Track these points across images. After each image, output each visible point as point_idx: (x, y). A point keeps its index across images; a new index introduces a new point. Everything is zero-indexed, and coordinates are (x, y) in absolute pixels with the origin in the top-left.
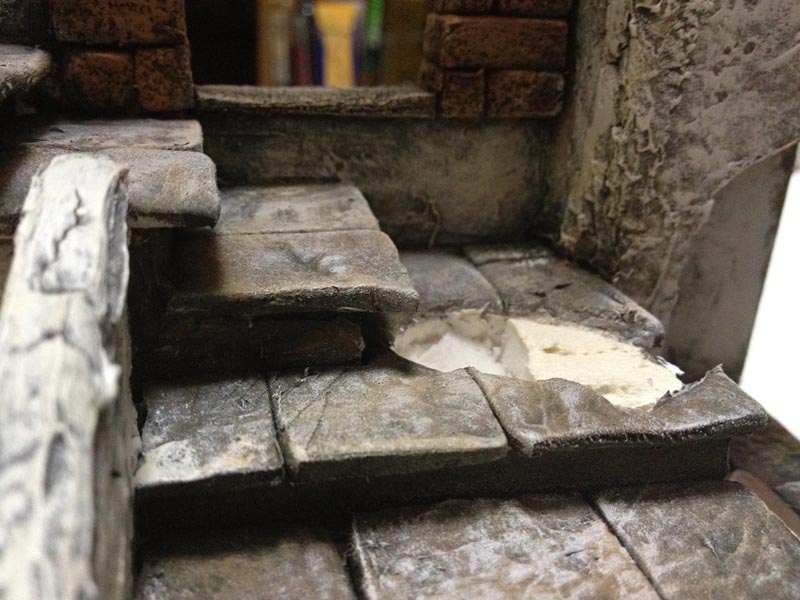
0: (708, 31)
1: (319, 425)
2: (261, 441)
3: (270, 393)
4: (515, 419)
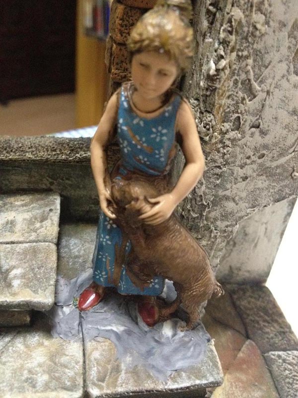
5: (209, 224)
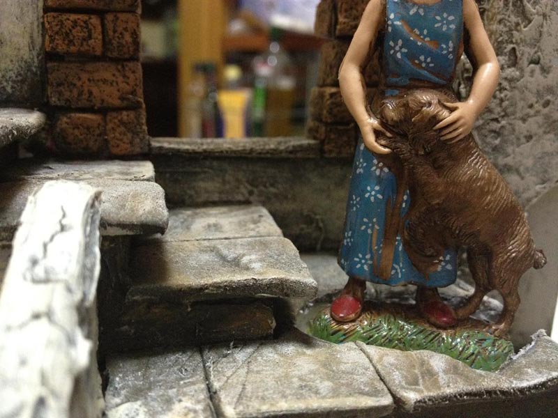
0: (516, 92)
1: (244, 388)
2: (199, 402)
3: (204, 362)
4: (397, 382)
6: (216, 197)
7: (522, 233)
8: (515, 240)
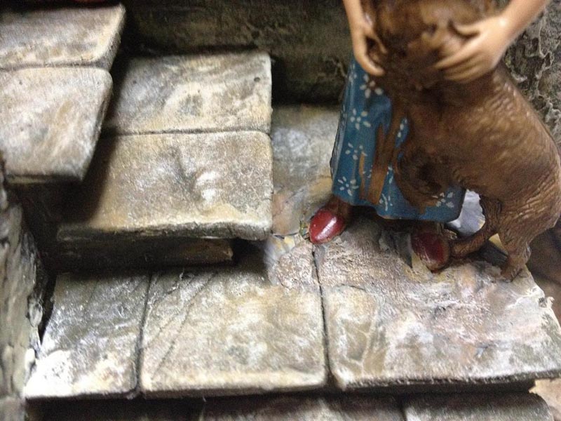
1: (172, 348)
2: (122, 361)
4: (339, 351)
5: (545, 96)
6: (212, 41)
7: (548, 191)
8: (535, 198)
